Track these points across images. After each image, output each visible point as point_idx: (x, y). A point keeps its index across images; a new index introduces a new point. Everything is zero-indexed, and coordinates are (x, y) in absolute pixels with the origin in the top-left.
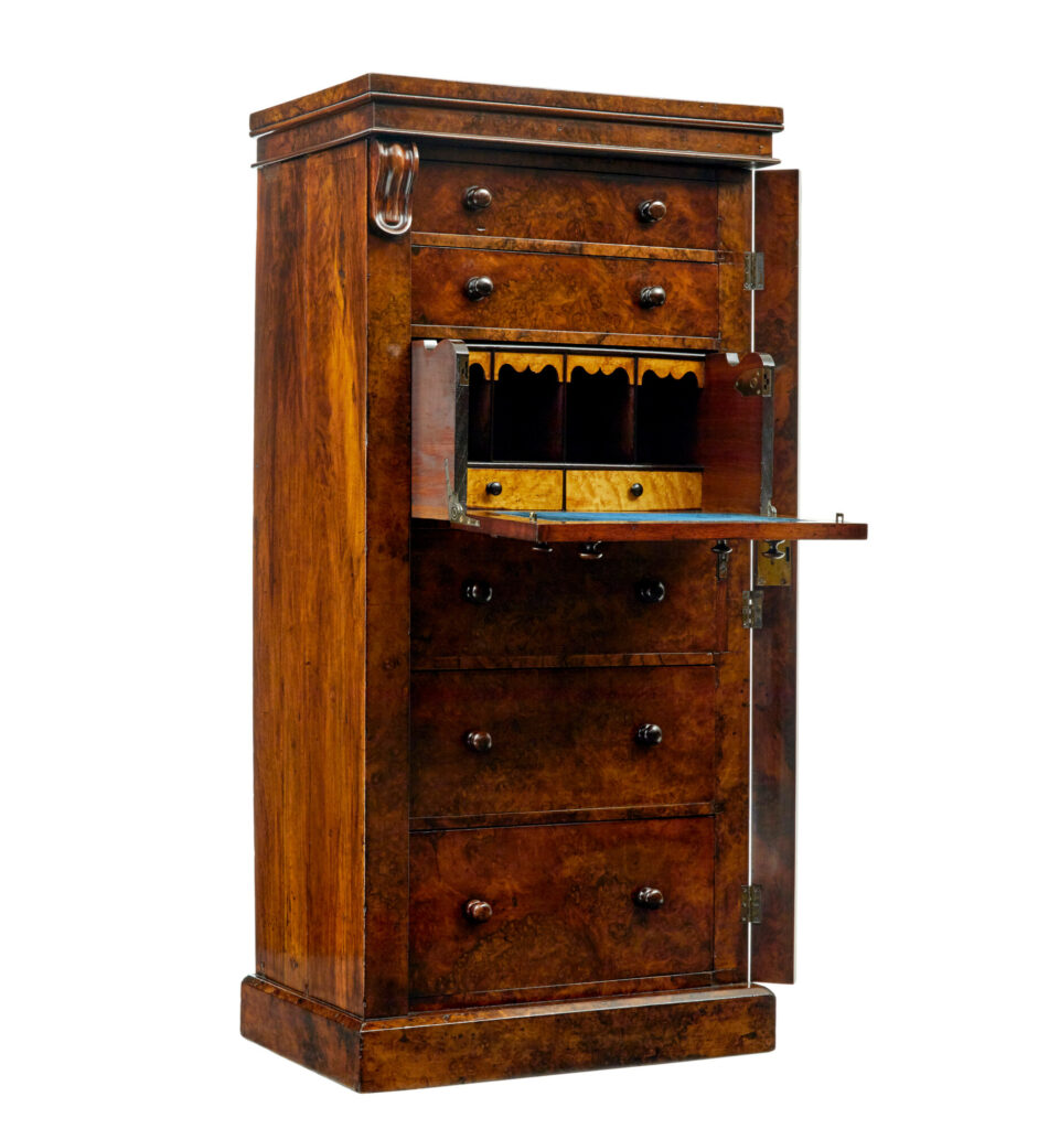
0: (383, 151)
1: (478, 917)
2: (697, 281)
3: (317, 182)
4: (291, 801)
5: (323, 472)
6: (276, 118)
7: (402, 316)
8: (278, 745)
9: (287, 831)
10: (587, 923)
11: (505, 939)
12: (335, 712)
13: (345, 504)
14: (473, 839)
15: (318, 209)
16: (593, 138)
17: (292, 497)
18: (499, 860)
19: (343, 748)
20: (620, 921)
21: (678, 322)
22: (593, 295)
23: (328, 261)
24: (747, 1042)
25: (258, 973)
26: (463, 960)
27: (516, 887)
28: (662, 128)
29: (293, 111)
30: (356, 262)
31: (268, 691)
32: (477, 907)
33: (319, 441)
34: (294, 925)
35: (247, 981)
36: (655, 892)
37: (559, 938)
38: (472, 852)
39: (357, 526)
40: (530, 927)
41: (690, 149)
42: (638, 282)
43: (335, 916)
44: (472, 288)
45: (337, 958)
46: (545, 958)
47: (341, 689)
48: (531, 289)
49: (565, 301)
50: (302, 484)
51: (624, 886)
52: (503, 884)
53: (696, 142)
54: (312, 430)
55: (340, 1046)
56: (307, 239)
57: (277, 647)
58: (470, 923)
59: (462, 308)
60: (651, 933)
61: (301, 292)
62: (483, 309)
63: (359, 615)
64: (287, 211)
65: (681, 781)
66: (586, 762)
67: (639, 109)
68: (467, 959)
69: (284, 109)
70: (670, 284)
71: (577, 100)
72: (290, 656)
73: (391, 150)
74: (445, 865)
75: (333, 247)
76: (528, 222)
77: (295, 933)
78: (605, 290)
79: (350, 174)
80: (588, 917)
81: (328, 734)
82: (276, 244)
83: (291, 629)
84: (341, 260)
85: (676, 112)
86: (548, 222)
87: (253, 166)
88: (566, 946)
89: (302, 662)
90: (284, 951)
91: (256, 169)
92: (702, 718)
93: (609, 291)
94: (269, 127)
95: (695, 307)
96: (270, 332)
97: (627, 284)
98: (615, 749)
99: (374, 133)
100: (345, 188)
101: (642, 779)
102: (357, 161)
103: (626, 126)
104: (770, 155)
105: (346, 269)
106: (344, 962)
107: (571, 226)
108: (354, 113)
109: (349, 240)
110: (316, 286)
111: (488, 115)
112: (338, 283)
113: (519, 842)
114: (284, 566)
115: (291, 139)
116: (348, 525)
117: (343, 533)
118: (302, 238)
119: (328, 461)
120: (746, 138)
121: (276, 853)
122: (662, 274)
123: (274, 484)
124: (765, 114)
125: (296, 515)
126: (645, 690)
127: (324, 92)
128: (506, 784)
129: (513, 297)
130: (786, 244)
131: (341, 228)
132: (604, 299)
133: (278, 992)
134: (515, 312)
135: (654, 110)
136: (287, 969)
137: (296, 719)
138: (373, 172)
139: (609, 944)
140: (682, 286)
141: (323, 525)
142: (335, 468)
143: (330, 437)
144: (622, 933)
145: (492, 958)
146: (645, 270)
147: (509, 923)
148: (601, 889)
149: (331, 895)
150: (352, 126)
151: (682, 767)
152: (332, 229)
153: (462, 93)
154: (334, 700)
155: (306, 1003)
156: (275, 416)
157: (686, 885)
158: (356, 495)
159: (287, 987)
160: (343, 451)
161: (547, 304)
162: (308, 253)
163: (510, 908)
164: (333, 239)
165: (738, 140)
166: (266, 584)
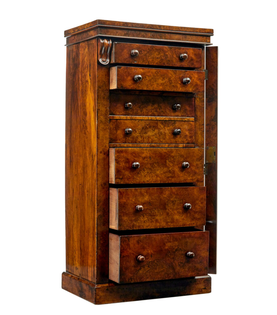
0: (102, 41)
1: (141, 261)
2: (199, 76)
3: (83, 50)
4: (76, 223)
5: (85, 131)
6: (71, 32)
7: (107, 87)
8: (72, 207)
9: (75, 231)
10: (172, 262)
11: (148, 266)
12: (88, 198)
13: (91, 140)
14: (140, 238)
15: (83, 57)
16: (160, 38)
17: (76, 138)
18: (147, 244)
19: (90, 208)
20: (182, 261)
21: (194, 88)
22: (170, 80)
23: (86, 72)
24: (203, 290)
25: (67, 271)
26: (136, 273)
27: (152, 252)
28: (180, 35)
29: (76, 30)
30: (94, 72)
31: (69, 192)
32: (140, 258)
33: (84, 122)
34: (77, 257)
35: (64, 273)
36: (192, 253)
37: (164, 266)
38: (139, 242)
39: (94, 146)
40: (156, 263)
41: (188, 40)
42: (182, 76)
43: (88, 255)
44: (136, 78)
45: (89, 267)
46: (160, 272)
47: (90, 192)
48: (152, 78)
49: (162, 82)
50: (79, 134)
51: (183, 251)
52: (148, 251)
53: (189, 39)
54: (82, 119)
55: (89, 291)
56: (80, 66)
57: (72, 180)
58: (139, 262)
59: (133, 84)
60: (190, 265)
61: (79, 81)
62: (139, 84)
63: (95, 171)
64: (75, 58)
65: (196, 220)
66: (170, 214)
67: (173, 30)
68: (137, 272)
69: (74, 29)
70: (191, 77)
71: (156, 27)
72: (76, 182)
73: (104, 41)
74: (131, 245)
75: (87, 68)
76: (149, 60)
77: (77, 260)
78: (173, 79)
79: (92, 47)
80: (172, 260)
81: (86, 204)
82: (71, 67)
83: (76, 175)
84: (90, 72)
85: (183, 30)
86: (154, 60)
87: (65, 45)
88: (166, 269)
89: (79, 184)
90: (74, 265)
91: (66, 46)
92: (202, 201)
93: (174, 79)
94: (70, 34)
95: (198, 84)
96: (70, 92)
97: (179, 77)
98: (178, 210)
99: (99, 36)
100: (91, 51)
101: (185, 219)
102: (94, 44)
103: (169, 34)
104: (210, 42)
105: (91, 74)
106: (91, 268)
107: (161, 61)
108: (94, 30)
109: (92, 66)
110: (83, 79)
111: (131, 31)
112: (89, 78)
113: (153, 239)
114: (74, 157)
115: (76, 38)
116: (92, 146)
117: (90, 148)
118: (79, 66)
119: (86, 128)
120: (203, 37)
121: (72, 238)
122: (189, 74)
123: (71, 134)
124: (208, 31)
125: (77, 143)
126: (186, 193)
127: (85, 25)
128: (147, 220)
129: (147, 81)
130: (214, 67)
131: (90, 63)
132: (173, 82)
133: (72, 276)
134: (148, 85)
135: (177, 30)
136: (75, 270)
137: (77, 200)
138: (99, 47)
139: (178, 268)
140: (195, 78)
141: (85, 146)
142: (88, 130)
143: (87, 121)
144: (182, 265)
145: (145, 272)
146: (184, 73)
147: (149, 262)
148: (176, 252)
149: (87, 249)
150: (93, 34)
151: (196, 216)
152: (87, 63)
153: (124, 25)
154: (88, 195)
155: (80, 280)
156: (71, 115)
157: (201, 251)
158: (94, 137)
159: (75, 275)
160: (90, 125)
161: (157, 83)
162: (81, 70)
163: (150, 258)
164: (88, 66)
165: (201, 38)
166: (69, 162)
